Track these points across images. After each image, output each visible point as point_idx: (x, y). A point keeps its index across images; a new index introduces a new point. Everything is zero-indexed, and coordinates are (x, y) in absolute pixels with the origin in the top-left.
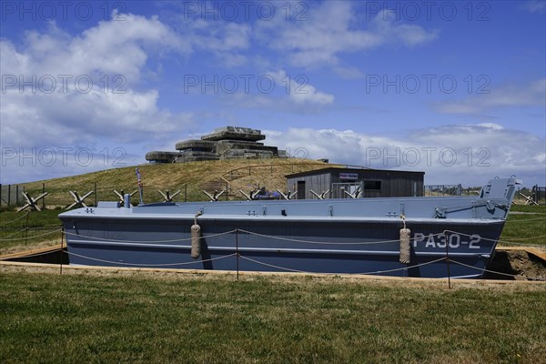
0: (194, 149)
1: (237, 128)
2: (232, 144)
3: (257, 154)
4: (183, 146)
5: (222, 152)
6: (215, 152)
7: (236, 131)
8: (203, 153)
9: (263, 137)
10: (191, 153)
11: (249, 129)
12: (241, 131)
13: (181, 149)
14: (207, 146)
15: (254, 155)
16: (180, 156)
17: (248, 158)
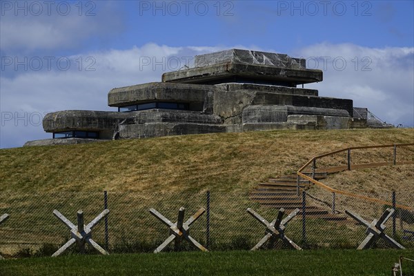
0: (159, 104)
1: (257, 54)
2: (253, 93)
3: (320, 116)
4: (132, 98)
5: (230, 111)
6: (210, 111)
7: (255, 62)
8: (185, 114)
9: (317, 76)
10: (158, 114)
11: (283, 57)
12: (266, 62)
13: (120, 106)
14: (192, 97)
15: (313, 119)
16: (129, 121)
17: (300, 127)
